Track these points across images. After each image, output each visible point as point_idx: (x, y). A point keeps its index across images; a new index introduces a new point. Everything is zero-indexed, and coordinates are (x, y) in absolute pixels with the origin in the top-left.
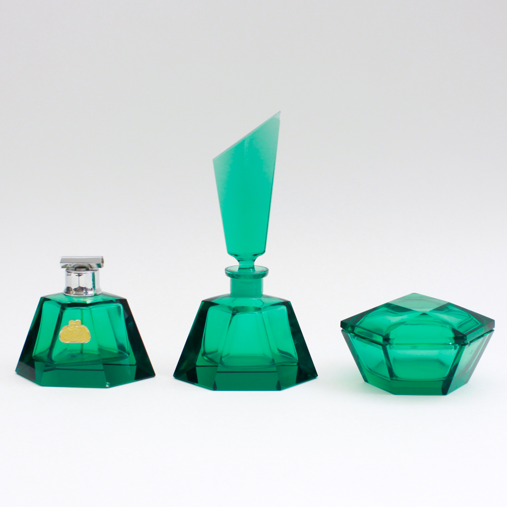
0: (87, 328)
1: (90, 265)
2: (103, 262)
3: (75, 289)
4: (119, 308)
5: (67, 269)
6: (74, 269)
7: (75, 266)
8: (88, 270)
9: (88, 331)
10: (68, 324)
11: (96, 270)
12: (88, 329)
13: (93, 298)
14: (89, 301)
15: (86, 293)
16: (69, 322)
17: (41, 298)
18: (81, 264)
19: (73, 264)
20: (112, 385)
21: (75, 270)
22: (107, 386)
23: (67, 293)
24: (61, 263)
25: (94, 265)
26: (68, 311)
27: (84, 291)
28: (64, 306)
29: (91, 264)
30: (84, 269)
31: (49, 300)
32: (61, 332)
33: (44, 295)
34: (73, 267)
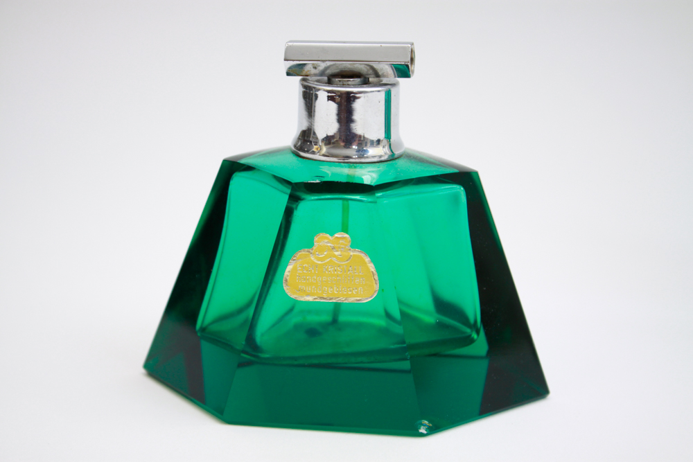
0: (367, 259)
1: (372, 68)
2: (412, 60)
3: (328, 140)
4: (456, 198)
5: (304, 80)
6: (326, 78)
7: (329, 72)
8: (366, 82)
9: (371, 267)
10: (309, 245)
11: (393, 85)
12: (372, 261)
13: (382, 167)
14: (368, 176)
15: (361, 152)
16: (316, 239)
17: (225, 161)
18: (348, 66)
19: (322, 66)
20: (435, 429)
21: (329, 82)
22: (422, 430)
23: (301, 149)
24: (285, 60)
25: (385, 69)
26: (309, 206)
27: (355, 147)
28: (298, 191)
29: (376, 66)
30: (358, 80)
31: (248, 168)
32: (289, 269)
33: (231, 152)
34: (322, 73)
